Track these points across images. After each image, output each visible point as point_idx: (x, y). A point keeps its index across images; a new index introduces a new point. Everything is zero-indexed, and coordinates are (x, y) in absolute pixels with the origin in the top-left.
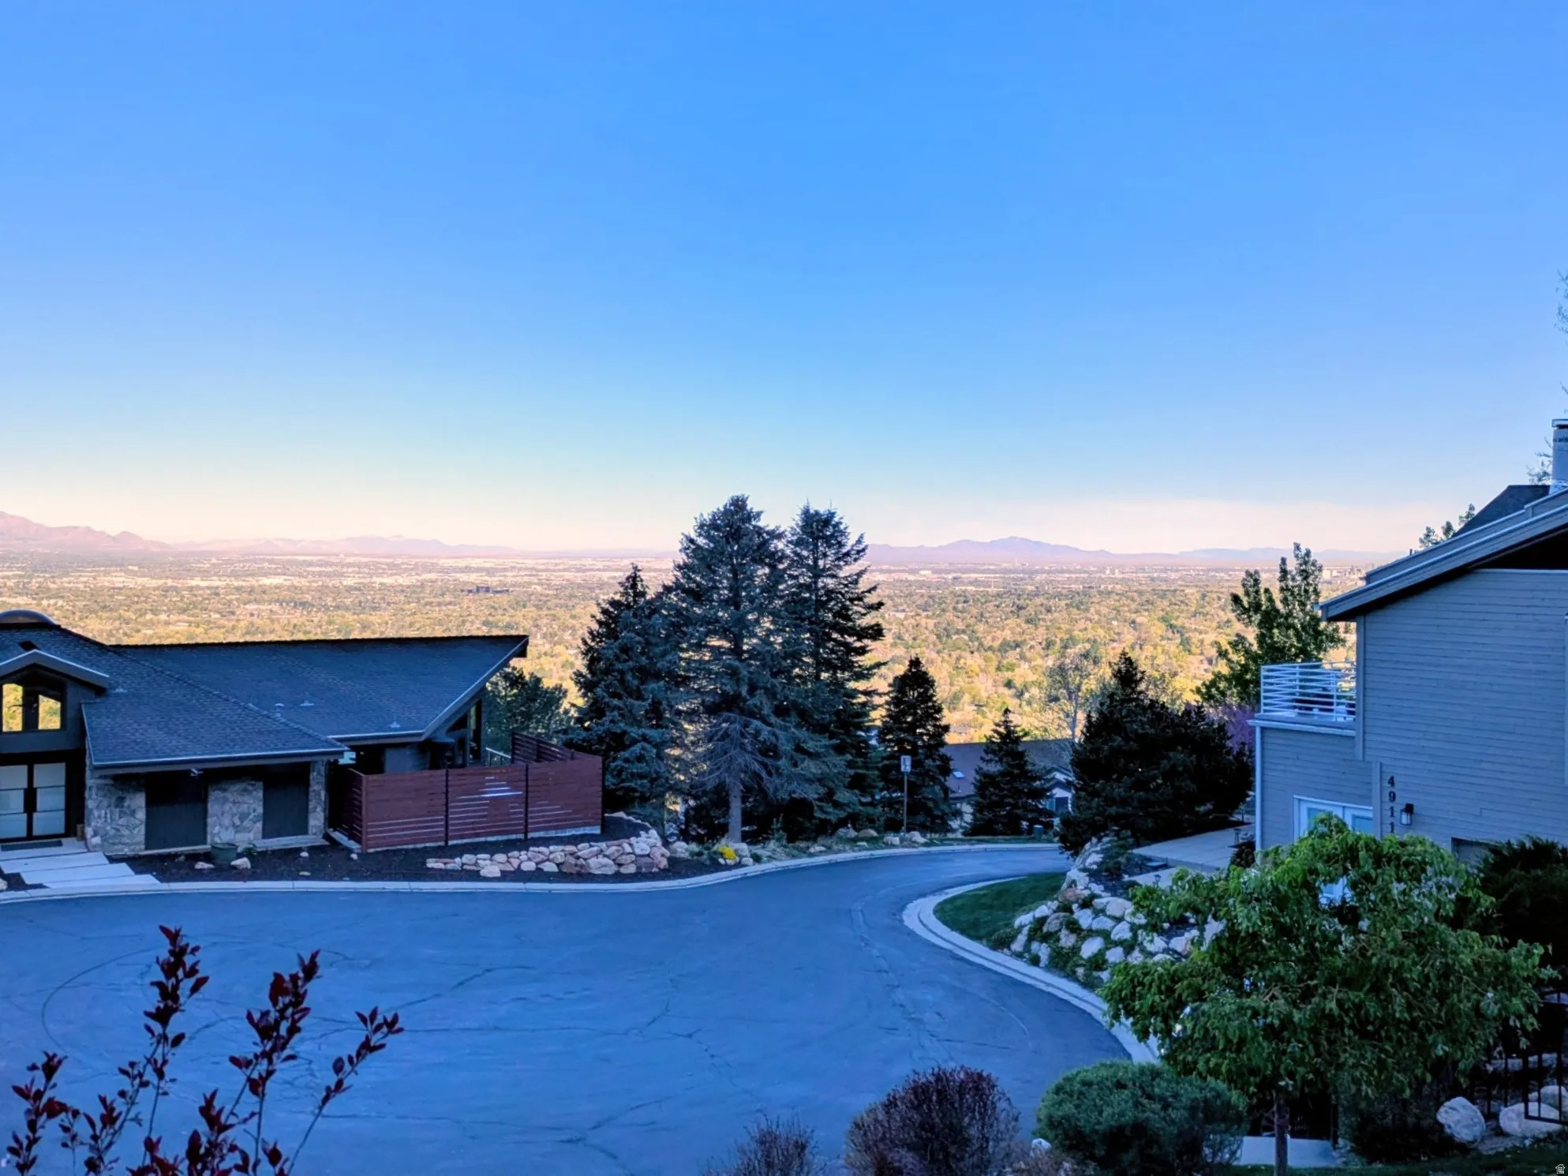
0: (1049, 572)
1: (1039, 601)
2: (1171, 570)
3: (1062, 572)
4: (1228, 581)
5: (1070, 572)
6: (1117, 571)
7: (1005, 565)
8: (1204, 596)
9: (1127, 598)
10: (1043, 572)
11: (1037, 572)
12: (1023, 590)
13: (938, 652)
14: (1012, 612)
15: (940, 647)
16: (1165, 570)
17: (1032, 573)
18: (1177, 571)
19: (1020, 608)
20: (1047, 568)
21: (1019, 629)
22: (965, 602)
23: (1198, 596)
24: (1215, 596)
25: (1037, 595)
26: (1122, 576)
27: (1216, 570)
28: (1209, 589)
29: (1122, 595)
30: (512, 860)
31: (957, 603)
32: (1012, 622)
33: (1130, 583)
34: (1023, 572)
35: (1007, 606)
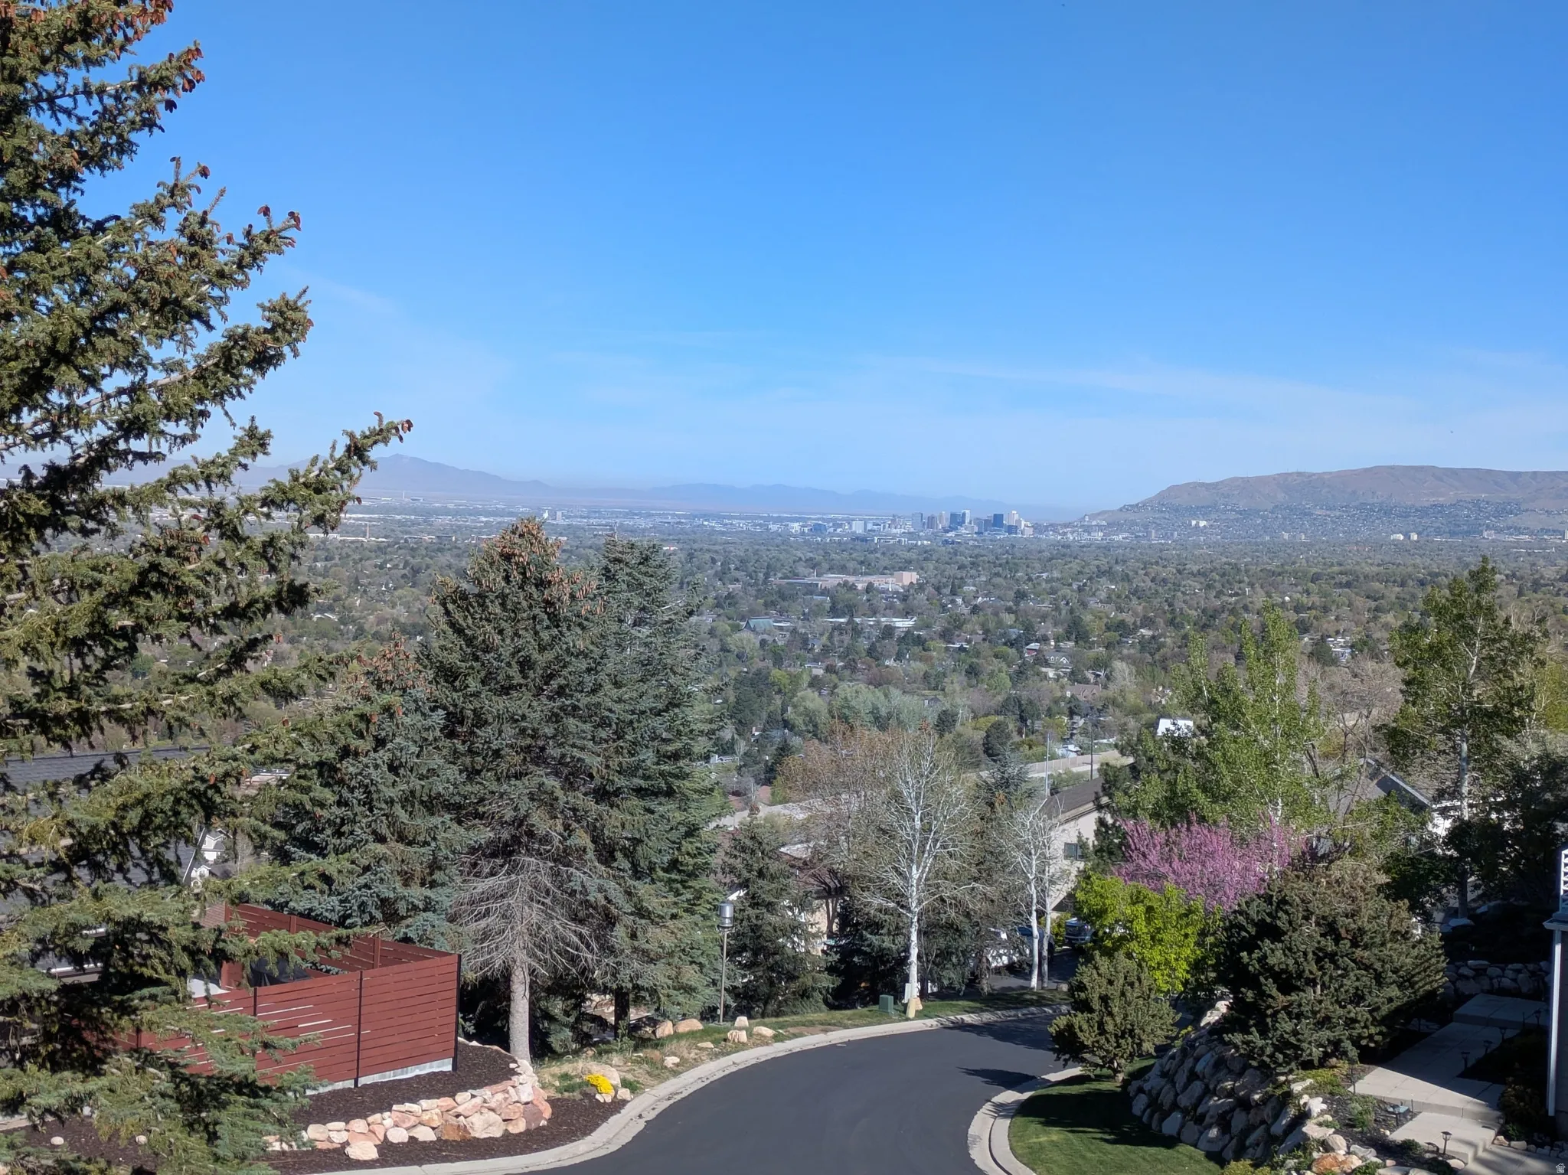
0: (456, 513)
1: (444, 559)
2: (639, 515)
3: (477, 513)
4: (723, 533)
5: (488, 514)
6: (559, 514)
7: (385, 500)
8: (691, 556)
9: (579, 557)
10: (446, 512)
11: (437, 512)
12: (419, 542)
13: (292, 641)
14: (404, 576)
15: (294, 632)
16: (630, 514)
17: (429, 513)
18: (649, 515)
19: (416, 571)
20: (451, 506)
21: (418, 605)
22: (326, 559)
23: (682, 556)
24: (707, 556)
25: (440, 550)
26: (567, 522)
27: (706, 516)
28: (696, 546)
29: (571, 552)
30: (375, 1127)
31: (315, 560)
32: (406, 592)
33: (580, 533)
34: (414, 511)
35: (395, 567)
